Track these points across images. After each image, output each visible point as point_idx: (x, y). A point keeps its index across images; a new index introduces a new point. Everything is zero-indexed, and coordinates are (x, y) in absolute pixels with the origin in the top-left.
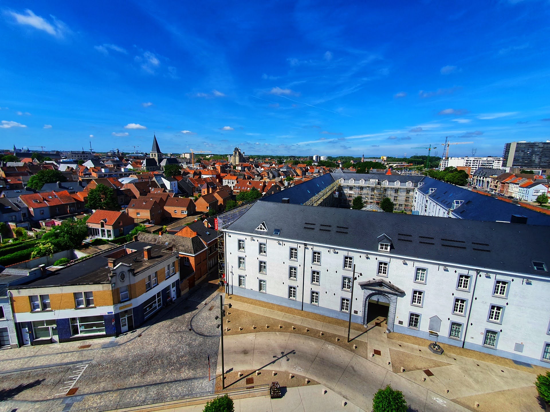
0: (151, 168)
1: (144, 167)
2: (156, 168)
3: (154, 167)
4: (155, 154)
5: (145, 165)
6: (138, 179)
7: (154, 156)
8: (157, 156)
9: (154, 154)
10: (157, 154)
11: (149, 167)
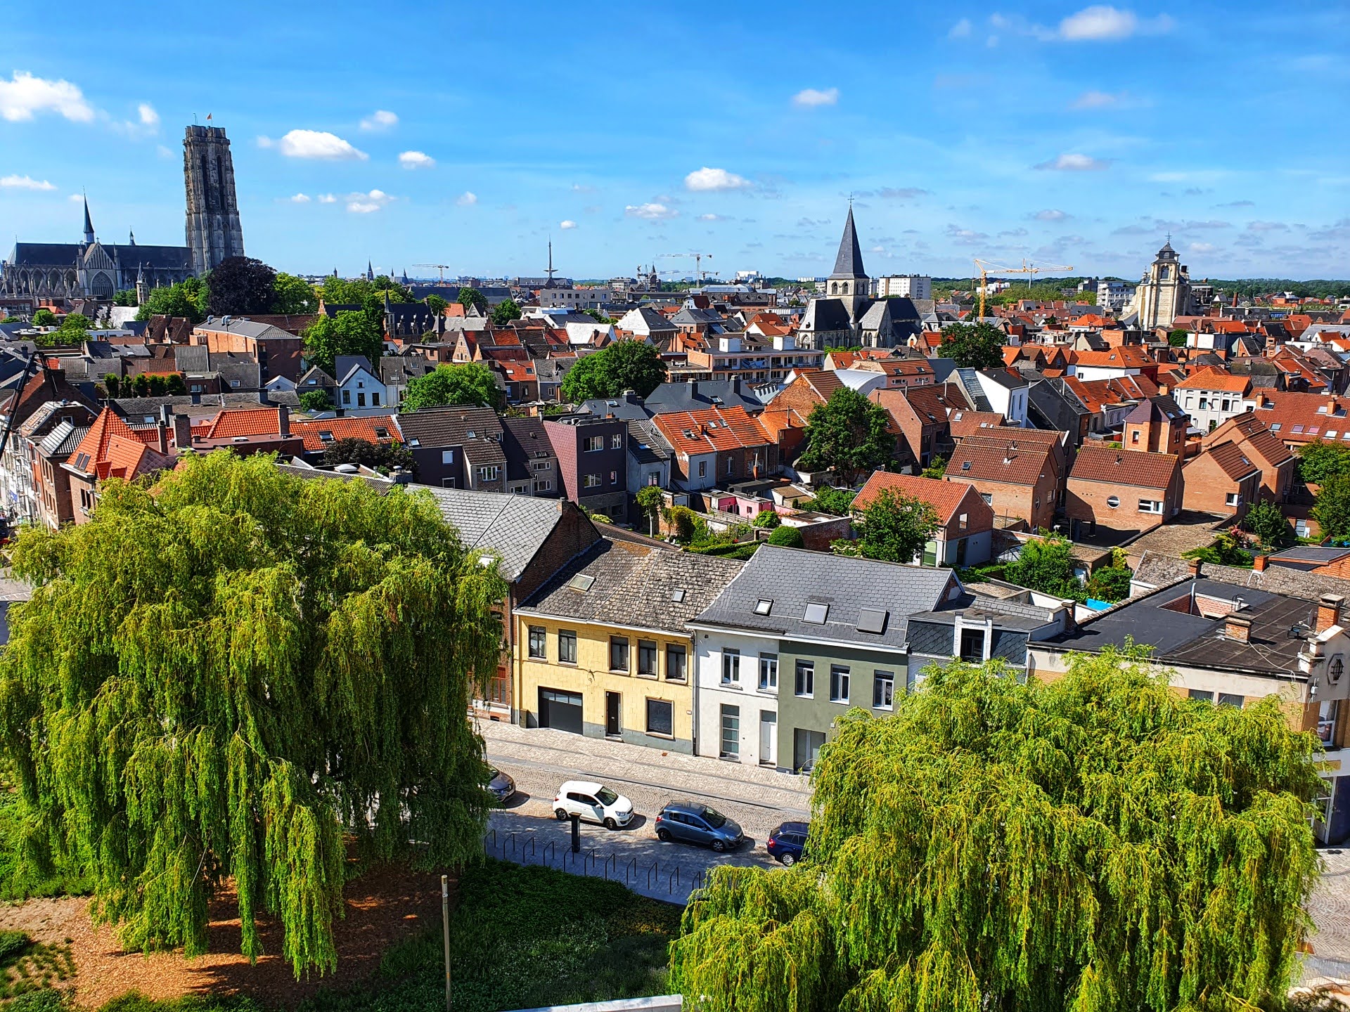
0: (829, 339)
1: (809, 334)
2: (846, 338)
3: (841, 332)
4: (846, 285)
5: (812, 328)
6: (888, 376)
7: (840, 290)
8: (851, 290)
9: (840, 283)
10: (851, 283)
11: (825, 335)
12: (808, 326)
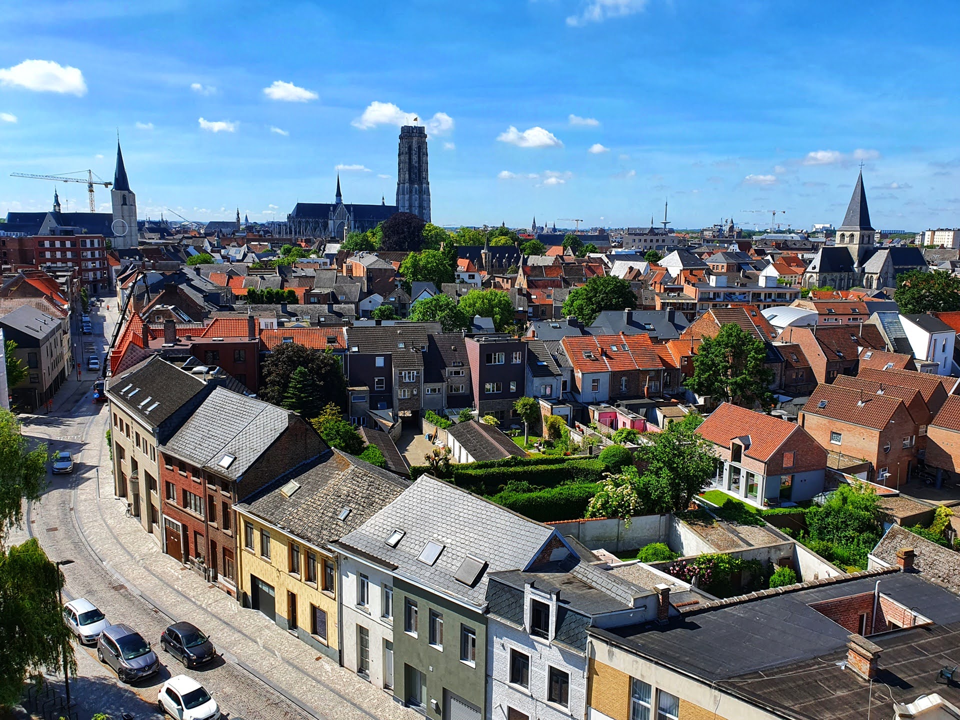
0: (833, 280)
1: (814, 275)
2: (849, 279)
3: (844, 275)
4: (852, 235)
5: (817, 270)
6: (819, 314)
7: (847, 239)
8: (857, 240)
9: (847, 234)
10: (857, 234)
11: (829, 277)
12: (814, 268)
